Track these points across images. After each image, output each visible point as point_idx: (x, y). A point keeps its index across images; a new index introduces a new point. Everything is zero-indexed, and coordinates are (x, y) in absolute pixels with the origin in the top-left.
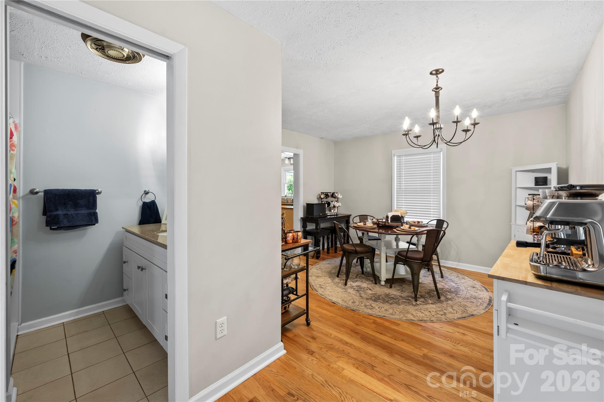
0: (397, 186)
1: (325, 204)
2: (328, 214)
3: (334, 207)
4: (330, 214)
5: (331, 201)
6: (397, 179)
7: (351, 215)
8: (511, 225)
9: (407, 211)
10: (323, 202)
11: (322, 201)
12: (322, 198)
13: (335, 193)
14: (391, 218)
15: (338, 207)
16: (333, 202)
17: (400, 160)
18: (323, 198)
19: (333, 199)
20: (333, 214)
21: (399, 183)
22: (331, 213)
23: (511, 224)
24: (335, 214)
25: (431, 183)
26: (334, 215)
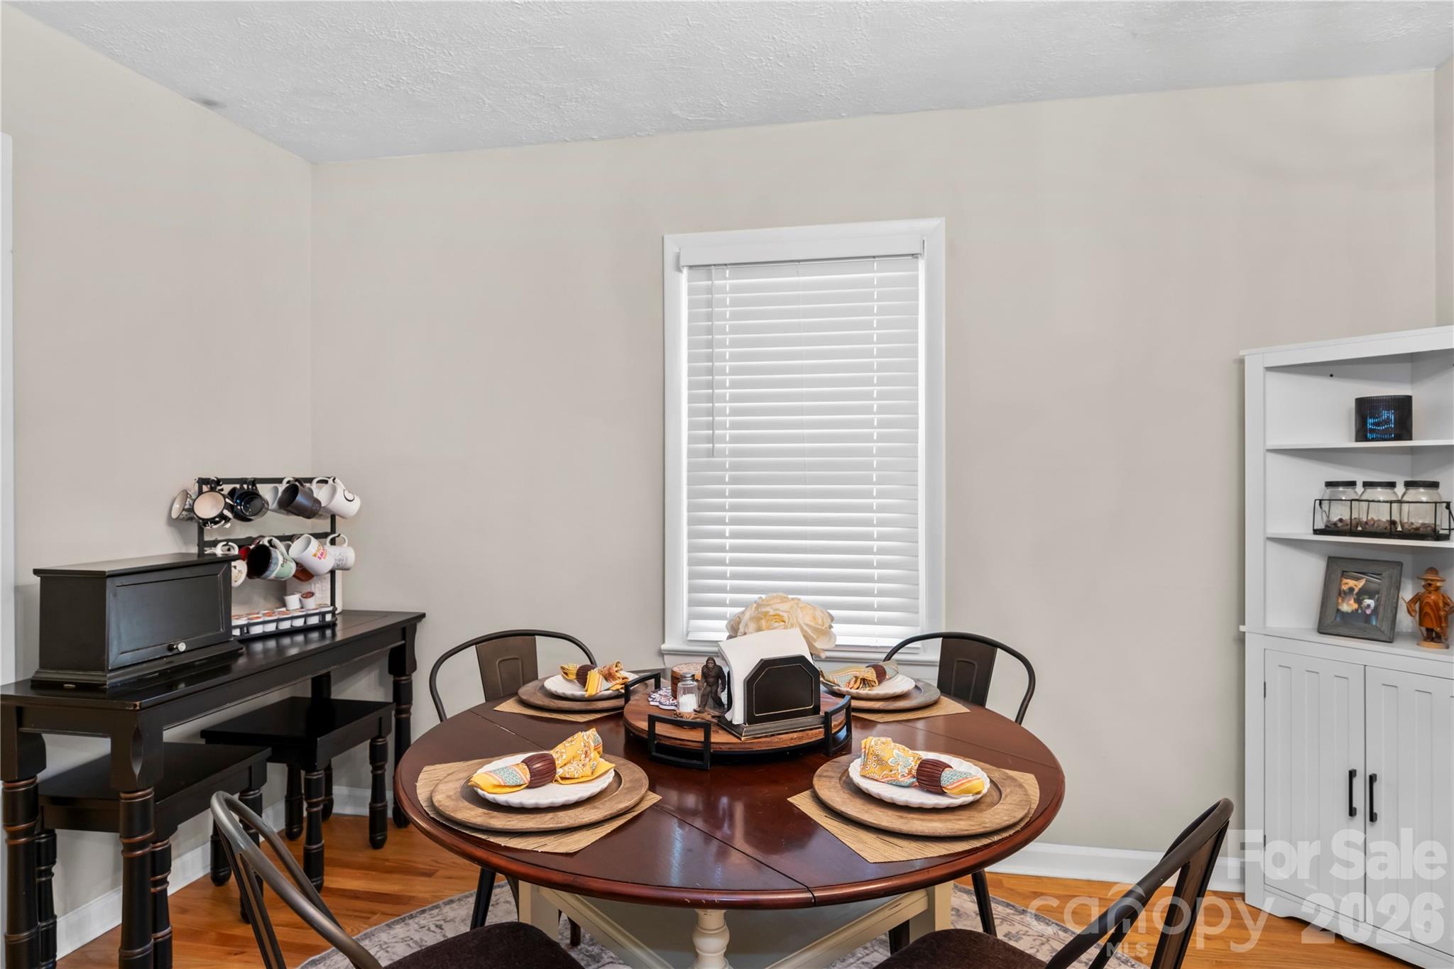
0: (692, 440)
1: (227, 560)
2: (257, 630)
3: (304, 573)
4: (271, 628)
5: (282, 538)
6: (692, 399)
7: (423, 616)
8: (1244, 633)
9: (833, 612)
10: (214, 544)
11: (207, 538)
12: (205, 522)
13: (310, 480)
14: (750, 682)
15: (332, 573)
16: (296, 546)
17: (710, 290)
18: (213, 521)
19: (291, 524)
20: (299, 623)
21: (706, 419)
22: (278, 621)
23: (1242, 628)
24: (314, 621)
25: (869, 424)
26: (306, 630)
